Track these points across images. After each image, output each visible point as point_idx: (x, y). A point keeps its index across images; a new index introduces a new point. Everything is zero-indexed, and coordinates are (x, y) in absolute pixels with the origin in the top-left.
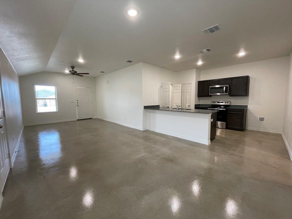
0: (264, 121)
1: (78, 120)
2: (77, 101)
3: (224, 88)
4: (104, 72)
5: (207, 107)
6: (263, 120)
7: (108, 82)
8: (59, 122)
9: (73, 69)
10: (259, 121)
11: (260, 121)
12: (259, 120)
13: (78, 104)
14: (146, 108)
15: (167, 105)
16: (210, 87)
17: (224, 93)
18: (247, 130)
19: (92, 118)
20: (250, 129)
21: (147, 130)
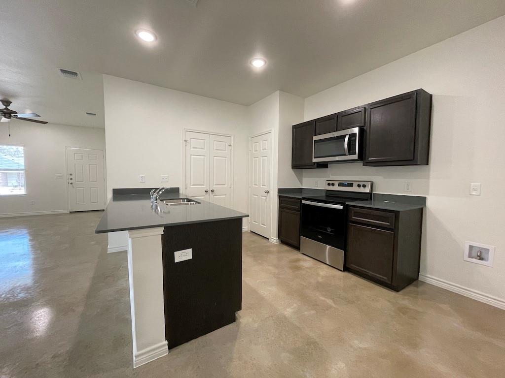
0: (487, 260)
1: (71, 212)
2: (71, 175)
3: (347, 139)
5: (301, 197)
6: (483, 256)
9: (7, 106)
10: (466, 258)
11: (474, 260)
12: (470, 256)
16: (315, 138)
17: (345, 155)
18: (423, 283)
20: (434, 282)
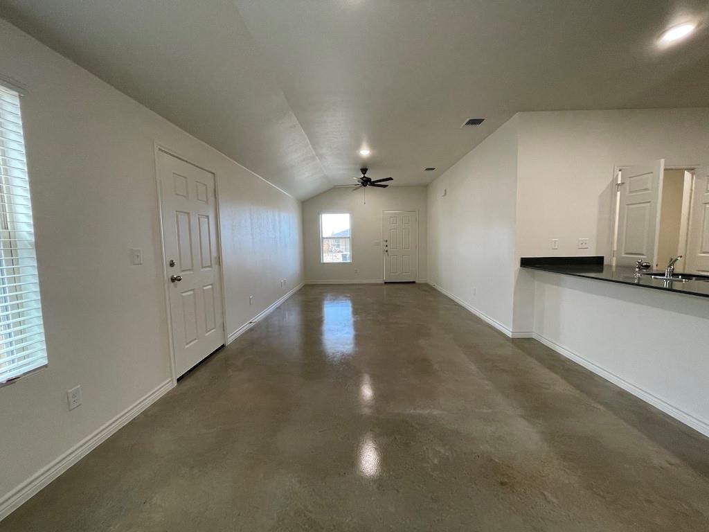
1: (386, 283)
2: (387, 241)
4: (433, 169)
7: (445, 194)
8: (355, 282)
9: (364, 174)
13: (386, 249)
14: (527, 263)
15: (644, 259)
19: (414, 282)
21: (530, 340)
